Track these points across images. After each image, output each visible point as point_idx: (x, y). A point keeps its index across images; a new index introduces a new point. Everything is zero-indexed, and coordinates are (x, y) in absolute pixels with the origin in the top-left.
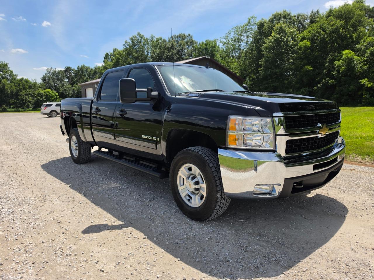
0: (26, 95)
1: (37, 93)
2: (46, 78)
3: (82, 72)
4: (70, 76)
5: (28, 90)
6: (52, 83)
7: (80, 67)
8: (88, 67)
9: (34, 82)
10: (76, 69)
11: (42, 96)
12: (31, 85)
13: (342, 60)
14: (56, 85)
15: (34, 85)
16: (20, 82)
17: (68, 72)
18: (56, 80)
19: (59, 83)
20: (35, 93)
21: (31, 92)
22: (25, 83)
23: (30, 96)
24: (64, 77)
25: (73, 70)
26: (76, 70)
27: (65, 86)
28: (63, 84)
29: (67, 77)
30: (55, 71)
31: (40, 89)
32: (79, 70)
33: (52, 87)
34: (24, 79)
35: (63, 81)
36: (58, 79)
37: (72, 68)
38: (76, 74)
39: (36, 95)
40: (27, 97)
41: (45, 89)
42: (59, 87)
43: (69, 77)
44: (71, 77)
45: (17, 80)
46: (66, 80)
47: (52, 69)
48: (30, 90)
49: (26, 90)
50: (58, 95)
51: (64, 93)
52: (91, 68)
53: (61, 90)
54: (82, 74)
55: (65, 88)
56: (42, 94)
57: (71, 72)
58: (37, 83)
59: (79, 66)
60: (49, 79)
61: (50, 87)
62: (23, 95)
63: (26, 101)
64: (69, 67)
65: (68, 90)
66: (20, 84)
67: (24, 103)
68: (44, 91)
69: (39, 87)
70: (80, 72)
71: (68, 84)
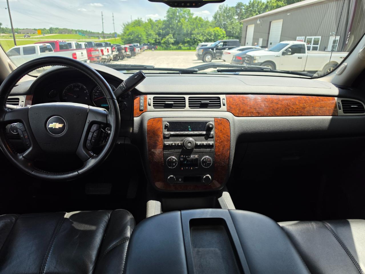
0: (198, 34)
1: (206, 32)
2: (217, 16)
3: (253, 8)
4: (240, 12)
5: (200, 29)
6: (222, 21)
7: (252, 2)
8: (260, 2)
9: (206, 20)
10: (248, 4)
11: (211, 35)
12: (203, 23)
14: (225, 23)
15: (206, 24)
16: (195, 21)
17: (239, 8)
18: (226, 18)
19: (228, 20)
20: (205, 32)
21: (202, 31)
22: (199, 22)
23: (201, 34)
24: (234, 14)
25: (243, 6)
26: (247, 6)
27: (233, 23)
28: (233, 22)
29: (237, 13)
30: (226, 8)
31: (210, 27)
32: (251, 5)
33: (222, 25)
34: (198, 18)
35: (232, 18)
36: (227, 17)
37: (243, 3)
38: (246, 10)
39: (206, 33)
40: (198, 36)
41: (214, 27)
42: (227, 25)
43: (239, 13)
44: (241, 14)
45: (193, 19)
46: (236, 17)
47: (224, 6)
48: (202, 29)
49: (198, 28)
50: (226, 34)
51: (231, 32)
52: (263, 2)
53: (229, 28)
54: (252, 10)
55: (234, 26)
56: (211, 33)
57: (242, 7)
58: (208, 21)
59: (251, 1)
60: (219, 17)
61: (220, 25)
62: (195, 34)
63: (197, 40)
64: (241, 3)
65: (235, 28)
66: (194, 22)
67: (195, 42)
68: (213, 29)
69: (210, 26)
70: (251, 8)
71: (237, 21)
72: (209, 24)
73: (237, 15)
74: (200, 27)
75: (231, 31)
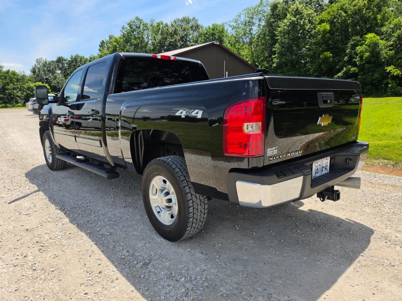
0: (14, 89)
1: (26, 87)
2: (35, 70)
4: (63, 67)
5: (16, 83)
6: (43, 75)
7: (74, 57)
8: (82, 57)
9: (23, 74)
10: (69, 59)
11: (33, 90)
12: (19, 77)
13: (366, 45)
14: (47, 77)
15: (23, 78)
16: (6, 75)
17: (60, 63)
18: (47, 72)
19: (51, 75)
20: (24, 86)
21: (19, 86)
22: (13, 76)
23: (18, 90)
24: (56, 68)
25: (65, 61)
26: (69, 61)
27: (57, 78)
28: (56, 76)
29: (59, 68)
30: (46, 62)
31: (29, 82)
32: (73, 60)
33: (43, 80)
34: (11, 72)
35: (55, 72)
36: (49, 71)
37: (64, 58)
38: (69, 64)
39: (25, 88)
40: (15, 91)
41: (36, 82)
42: (51, 80)
43: (61, 68)
44: (64, 68)
45: (3, 72)
46: (59, 72)
47: (43, 60)
48: (18, 83)
49: (14, 83)
50: (50, 89)
52: (85, 58)
53: (54, 83)
54: (76, 64)
55: (58, 81)
56: (32, 88)
57: (63, 62)
58: (25, 75)
59: (72, 56)
60: (39, 71)
61: (41, 79)
62: (11, 89)
63: (14, 96)
64: (62, 57)
65: (61, 83)
66: (6, 76)
67: (12, 98)
68: (34, 84)
69: (29, 80)
70: (74, 62)
71: (61, 76)
72: (28, 78)
73: (60, 69)
74: (16, 82)
75: (56, 85)
